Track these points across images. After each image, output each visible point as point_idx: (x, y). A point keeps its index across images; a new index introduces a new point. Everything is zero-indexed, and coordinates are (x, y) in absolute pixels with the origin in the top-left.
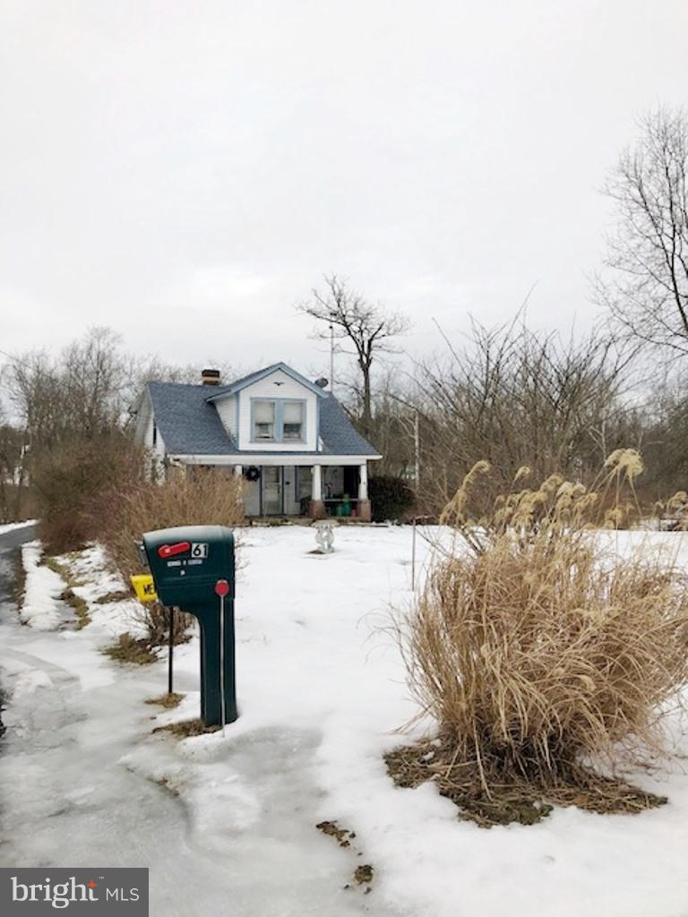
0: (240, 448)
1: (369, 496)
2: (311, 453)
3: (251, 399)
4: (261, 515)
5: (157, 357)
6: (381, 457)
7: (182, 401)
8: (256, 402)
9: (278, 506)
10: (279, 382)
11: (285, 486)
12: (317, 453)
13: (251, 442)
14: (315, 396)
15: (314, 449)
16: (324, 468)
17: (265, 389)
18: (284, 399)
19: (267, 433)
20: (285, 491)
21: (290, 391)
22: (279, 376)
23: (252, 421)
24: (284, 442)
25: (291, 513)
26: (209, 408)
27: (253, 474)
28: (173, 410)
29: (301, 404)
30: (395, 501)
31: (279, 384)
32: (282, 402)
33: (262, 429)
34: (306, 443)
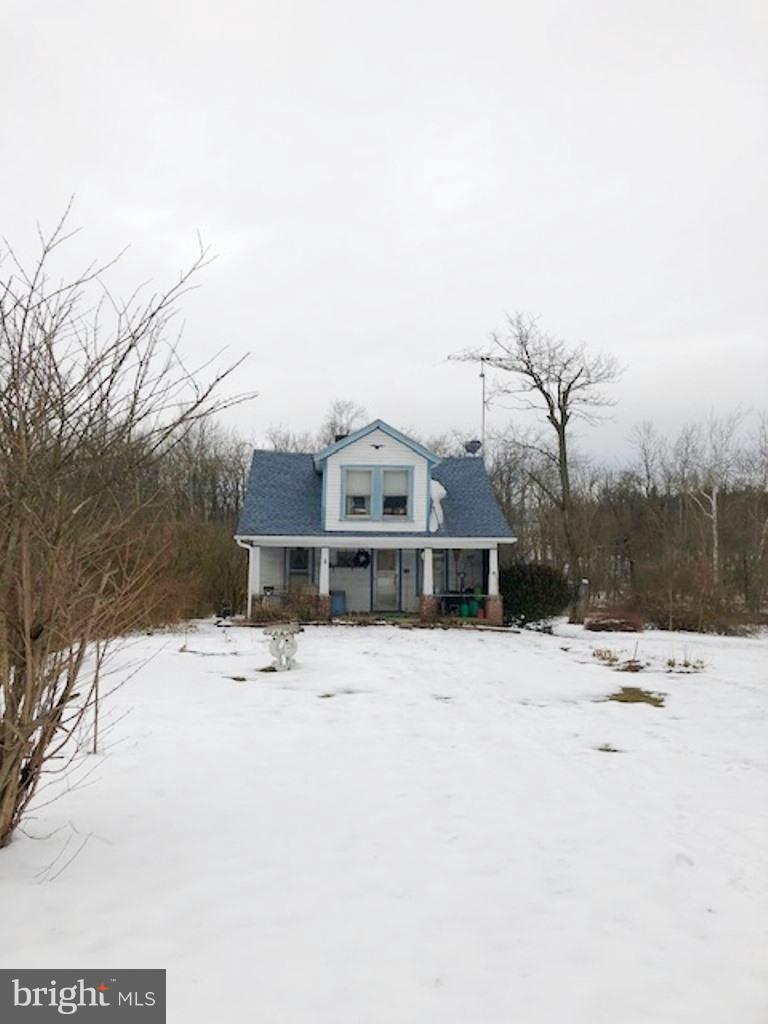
0: (328, 528)
1: (500, 591)
2: (419, 534)
3: (342, 467)
4: (373, 612)
6: (515, 540)
8: (348, 472)
9: (395, 601)
10: (377, 444)
11: (404, 575)
12: (428, 534)
13: (341, 520)
14: (426, 461)
15: (424, 530)
17: (358, 454)
18: (384, 466)
19: (364, 508)
20: (403, 581)
21: (393, 456)
22: (376, 437)
23: (342, 493)
24: (384, 520)
25: (409, 610)
27: (362, 559)
29: (406, 473)
30: (537, 598)
31: (377, 447)
32: (382, 470)
33: (357, 504)
34: (412, 521)
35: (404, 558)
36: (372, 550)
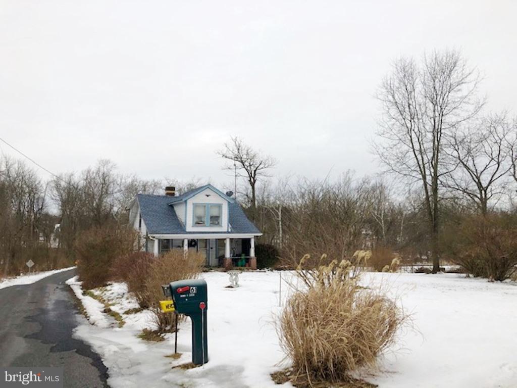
0: (188, 230)
1: (255, 255)
2: (225, 233)
3: (193, 204)
5: (135, 175)
6: (262, 234)
7: (155, 205)
8: (196, 206)
9: (207, 261)
10: (208, 194)
11: (210, 250)
12: (228, 232)
13: (193, 227)
14: (227, 202)
15: (226, 230)
16: (231, 240)
17: (200, 198)
19: (202, 221)
20: (210, 252)
21: (214, 199)
22: (208, 192)
23: (193, 215)
24: (210, 226)
25: (213, 265)
26: (170, 208)
27: (193, 243)
28: (151, 209)
29: (219, 206)
30: (269, 257)
31: (208, 196)
32: (210, 205)
33: (199, 222)
34: (222, 226)
35: (211, 242)
36: (197, 240)
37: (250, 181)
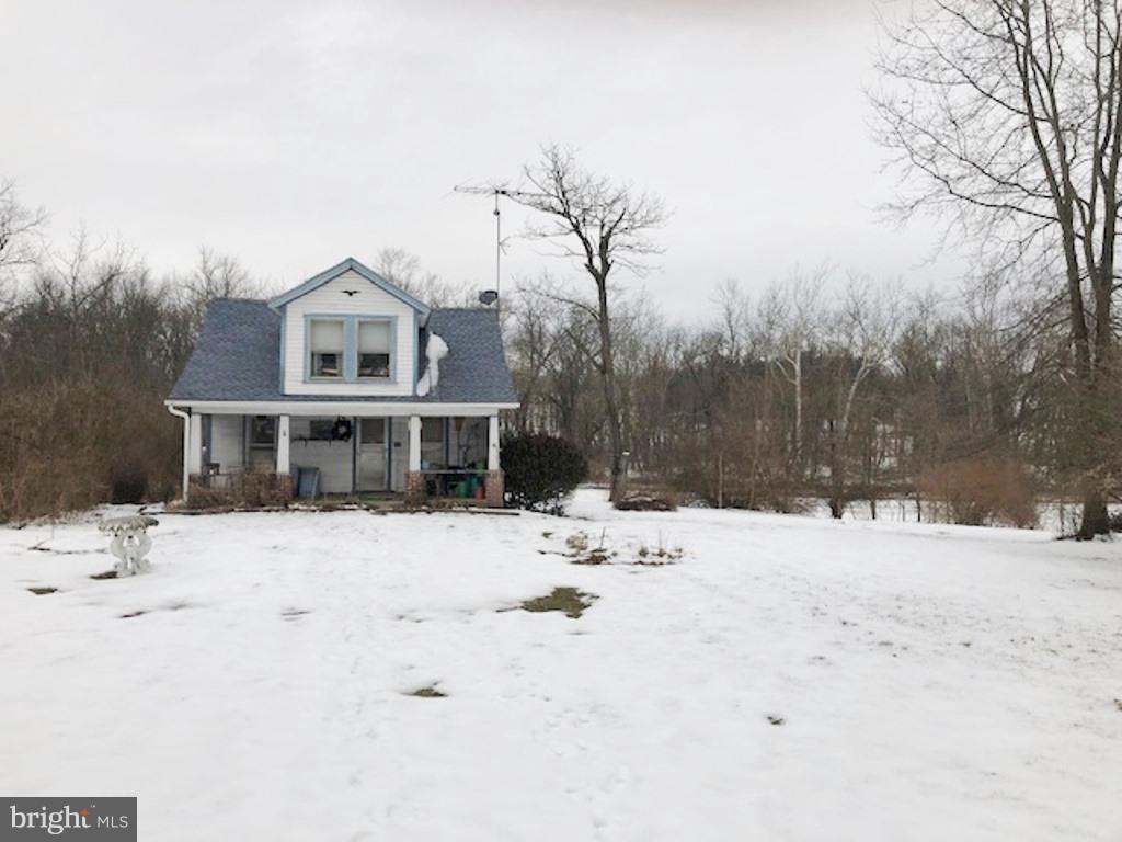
0: (287, 392)
1: (501, 465)
3: (305, 316)
4: (355, 492)
6: (518, 405)
8: (314, 323)
9: (383, 478)
10: (351, 290)
11: (393, 448)
12: (415, 398)
13: (304, 382)
14: (412, 310)
15: (410, 393)
17: (326, 301)
18: (358, 316)
19: (335, 368)
20: (393, 457)
21: (371, 303)
22: (351, 281)
23: (306, 348)
24: (360, 382)
27: (342, 430)
29: (388, 324)
30: (543, 474)
31: (351, 294)
32: (356, 320)
33: (326, 363)
34: (396, 383)
35: (394, 428)
36: (355, 418)
37: (590, 267)
